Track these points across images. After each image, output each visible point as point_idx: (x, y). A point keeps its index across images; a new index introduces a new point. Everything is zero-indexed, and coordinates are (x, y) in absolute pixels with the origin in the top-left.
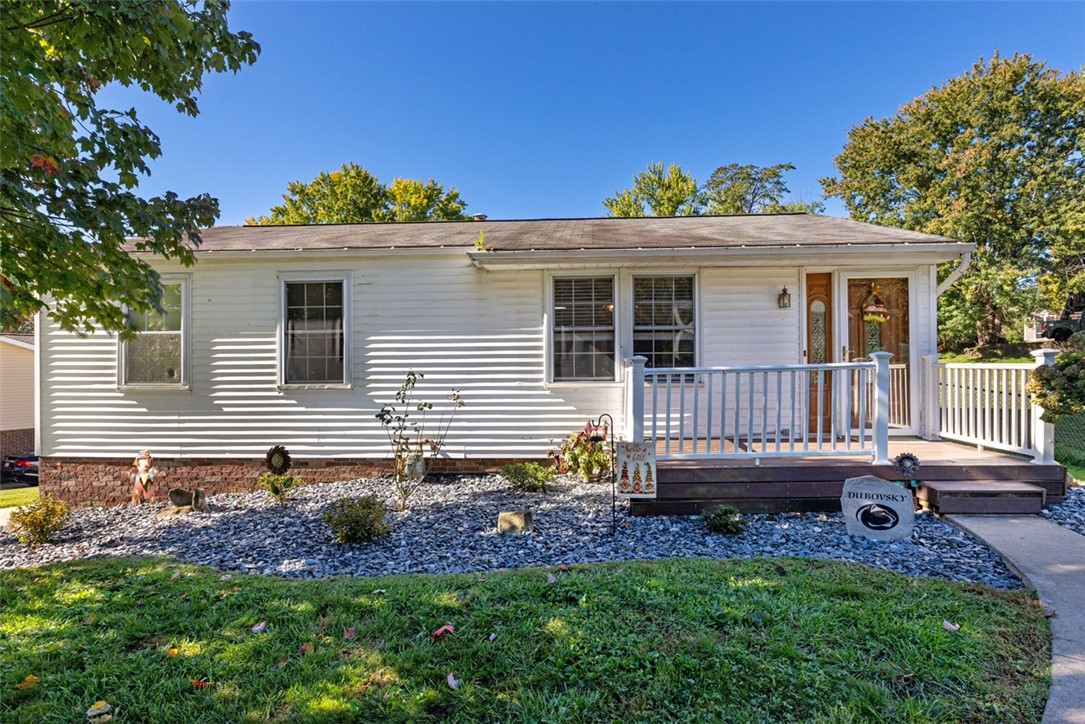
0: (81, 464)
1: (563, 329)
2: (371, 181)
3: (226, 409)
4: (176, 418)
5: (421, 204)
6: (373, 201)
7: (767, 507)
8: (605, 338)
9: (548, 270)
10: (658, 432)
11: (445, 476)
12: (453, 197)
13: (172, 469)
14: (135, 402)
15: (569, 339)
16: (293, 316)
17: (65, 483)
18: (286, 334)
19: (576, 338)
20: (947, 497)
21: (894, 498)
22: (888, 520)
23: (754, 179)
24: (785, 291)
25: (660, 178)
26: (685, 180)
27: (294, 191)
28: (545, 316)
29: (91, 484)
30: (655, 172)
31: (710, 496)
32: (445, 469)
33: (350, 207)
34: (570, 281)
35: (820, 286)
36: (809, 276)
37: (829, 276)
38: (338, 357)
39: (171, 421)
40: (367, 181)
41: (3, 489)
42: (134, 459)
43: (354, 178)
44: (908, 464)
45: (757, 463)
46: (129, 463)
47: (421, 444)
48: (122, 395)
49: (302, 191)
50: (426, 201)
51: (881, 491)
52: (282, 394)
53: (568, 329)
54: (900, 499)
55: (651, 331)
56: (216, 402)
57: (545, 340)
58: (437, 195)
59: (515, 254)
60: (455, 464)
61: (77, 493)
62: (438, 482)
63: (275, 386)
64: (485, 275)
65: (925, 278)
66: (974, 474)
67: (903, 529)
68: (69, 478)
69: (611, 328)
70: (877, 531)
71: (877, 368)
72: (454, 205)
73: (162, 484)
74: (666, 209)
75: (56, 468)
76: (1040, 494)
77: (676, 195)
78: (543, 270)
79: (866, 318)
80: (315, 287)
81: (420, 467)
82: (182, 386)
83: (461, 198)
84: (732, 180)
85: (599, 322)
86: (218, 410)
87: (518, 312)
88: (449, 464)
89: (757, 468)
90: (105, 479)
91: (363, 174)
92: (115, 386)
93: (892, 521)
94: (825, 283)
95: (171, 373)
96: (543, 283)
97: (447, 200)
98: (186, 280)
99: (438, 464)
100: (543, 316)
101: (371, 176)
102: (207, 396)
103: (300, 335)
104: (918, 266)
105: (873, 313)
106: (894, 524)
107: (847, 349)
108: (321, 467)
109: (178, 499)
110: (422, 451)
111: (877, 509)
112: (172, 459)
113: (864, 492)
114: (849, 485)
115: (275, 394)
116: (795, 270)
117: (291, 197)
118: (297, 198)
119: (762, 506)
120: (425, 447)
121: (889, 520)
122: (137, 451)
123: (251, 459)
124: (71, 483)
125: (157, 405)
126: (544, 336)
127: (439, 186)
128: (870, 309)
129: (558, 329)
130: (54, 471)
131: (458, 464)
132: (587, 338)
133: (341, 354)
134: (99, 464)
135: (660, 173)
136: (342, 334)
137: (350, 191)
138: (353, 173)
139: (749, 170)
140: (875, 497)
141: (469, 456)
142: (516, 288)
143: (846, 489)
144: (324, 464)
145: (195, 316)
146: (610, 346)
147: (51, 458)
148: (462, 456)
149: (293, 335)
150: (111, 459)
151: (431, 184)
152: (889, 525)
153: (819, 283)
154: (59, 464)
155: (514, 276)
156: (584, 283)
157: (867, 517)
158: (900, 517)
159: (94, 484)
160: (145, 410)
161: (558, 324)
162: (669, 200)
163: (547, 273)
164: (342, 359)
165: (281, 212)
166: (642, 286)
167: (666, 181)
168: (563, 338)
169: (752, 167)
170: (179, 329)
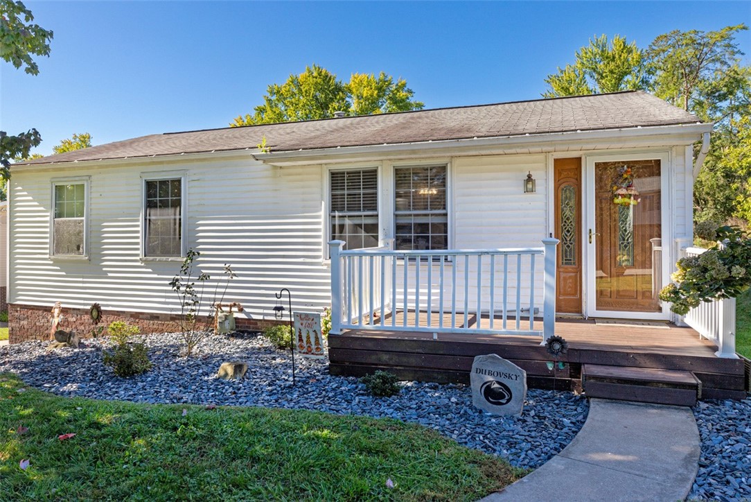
0: (30, 309)
1: (337, 214)
2: (330, 79)
3: (110, 275)
4: (81, 279)
5: (372, 96)
6: (331, 96)
7: (440, 377)
8: (370, 221)
9: (326, 164)
10: (408, 305)
11: (249, 333)
12: (401, 87)
13: (79, 316)
14: (58, 268)
15: (342, 223)
16: (150, 205)
17: (22, 322)
18: (146, 219)
19: (347, 222)
20: (592, 381)
21: (510, 377)
22: (503, 397)
23: (700, 44)
24: (529, 177)
25: (603, 51)
26: (630, 51)
27: (272, 93)
28: (323, 203)
29: (35, 324)
30: (598, 46)
31: (391, 363)
32: (249, 328)
33: (313, 102)
34: (344, 173)
35: (569, 170)
36: (556, 161)
37: (579, 159)
38: (177, 236)
39: (77, 281)
40: (327, 79)
41: (2, 327)
42: (52, 307)
43: (316, 78)
44: (557, 346)
45: (435, 337)
46: (48, 310)
47: (231, 306)
48: (52, 262)
49: (278, 92)
50: (376, 92)
51: (501, 369)
52: (143, 264)
53: (341, 214)
54: (514, 377)
55: (410, 215)
56: (104, 269)
57: (323, 223)
58: (388, 85)
59: (286, 154)
60: (256, 324)
61: (28, 329)
62: (242, 337)
63: (138, 258)
64: (279, 170)
65: (680, 159)
66: (641, 360)
67: (514, 407)
68: (24, 319)
69: (375, 213)
70: (495, 406)
71: (544, 253)
72: (402, 94)
73: (74, 326)
74: (609, 82)
75: (17, 311)
76: (695, 387)
77: (618, 67)
78: (321, 164)
79: (616, 201)
80: (163, 183)
81: (227, 325)
82: (84, 257)
83: (408, 86)
84: (674, 47)
85: (365, 208)
86: (104, 275)
87: (303, 200)
88: (253, 324)
89: (435, 341)
90: (43, 321)
91: (323, 73)
92: (47, 256)
93: (507, 398)
94: (573, 167)
95: (78, 248)
96: (322, 175)
97: (396, 89)
98: (87, 180)
99: (245, 323)
100: (321, 203)
101: (329, 75)
102: (98, 265)
103: (154, 220)
104: (671, 147)
105: (623, 196)
106: (508, 401)
107: (594, 231)
108: (167, 321)
109: (60, 337)
110: (231, 312)
111: (496, 385)
112: (79, 309)
113: (488, 369)
114: (478, 361)
115: (139, 264)
116: (542, 157)
117: (270, 97)
118: (274, 98)
119: (435, 375)
120: (234, 309)
121: (505, 397)
122: (54, 302)
123: (124, 312)
124: (25, 322)
125: (71, 269)
126: (322, 220)
127: (389, 78)
128: (620, 192)
129: (333, 214)
130: (17, 314)
131: (259, 324)
132: (357, 221)
133: (180, 235)
134: (39, 310)
135: (604, 46)
136: (180, 219)
137: (313, 89)
138: (315, 74)
139: (693, 35)
140: (496, 374)
141: (266, 318)
142: (301, 180)
143: (474, 366)
144: (169, 319)
145: (93, 206)
146: (373, 228)
147: (15, 305)
148: (261, 317)
149: (150, 220)
150: (46, 307)
151: (382, 77)
152: (503, 401)
153: (567, 167)
154: (19, 309)
155: (300, 170)
156: (354, 174)
157: (489, 392)
158: (513, 395)
159: (37, 324)
160: (64, 273)
161: (334, 208)
162: (612, 72)
163: (325, 167)
164: (180, 238)
165: (261, 111)
166: (401, 176)
167: (610, 54)
168: (337, 222)
169: (696, 32)
170: (83, 216)
